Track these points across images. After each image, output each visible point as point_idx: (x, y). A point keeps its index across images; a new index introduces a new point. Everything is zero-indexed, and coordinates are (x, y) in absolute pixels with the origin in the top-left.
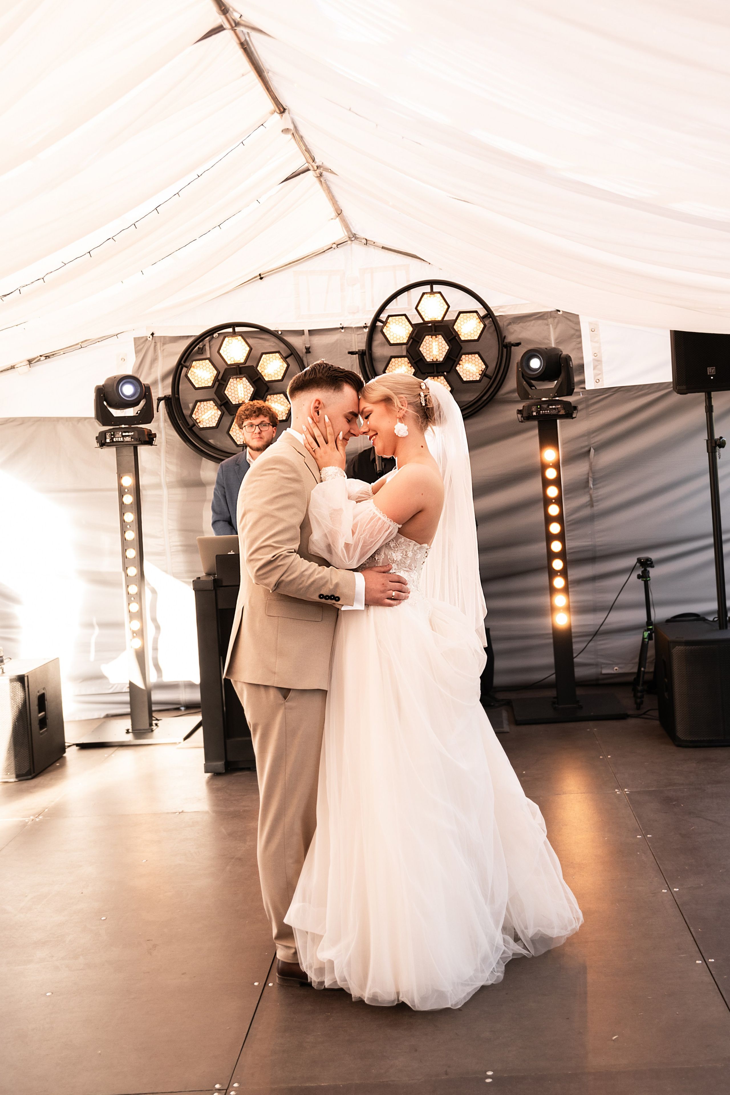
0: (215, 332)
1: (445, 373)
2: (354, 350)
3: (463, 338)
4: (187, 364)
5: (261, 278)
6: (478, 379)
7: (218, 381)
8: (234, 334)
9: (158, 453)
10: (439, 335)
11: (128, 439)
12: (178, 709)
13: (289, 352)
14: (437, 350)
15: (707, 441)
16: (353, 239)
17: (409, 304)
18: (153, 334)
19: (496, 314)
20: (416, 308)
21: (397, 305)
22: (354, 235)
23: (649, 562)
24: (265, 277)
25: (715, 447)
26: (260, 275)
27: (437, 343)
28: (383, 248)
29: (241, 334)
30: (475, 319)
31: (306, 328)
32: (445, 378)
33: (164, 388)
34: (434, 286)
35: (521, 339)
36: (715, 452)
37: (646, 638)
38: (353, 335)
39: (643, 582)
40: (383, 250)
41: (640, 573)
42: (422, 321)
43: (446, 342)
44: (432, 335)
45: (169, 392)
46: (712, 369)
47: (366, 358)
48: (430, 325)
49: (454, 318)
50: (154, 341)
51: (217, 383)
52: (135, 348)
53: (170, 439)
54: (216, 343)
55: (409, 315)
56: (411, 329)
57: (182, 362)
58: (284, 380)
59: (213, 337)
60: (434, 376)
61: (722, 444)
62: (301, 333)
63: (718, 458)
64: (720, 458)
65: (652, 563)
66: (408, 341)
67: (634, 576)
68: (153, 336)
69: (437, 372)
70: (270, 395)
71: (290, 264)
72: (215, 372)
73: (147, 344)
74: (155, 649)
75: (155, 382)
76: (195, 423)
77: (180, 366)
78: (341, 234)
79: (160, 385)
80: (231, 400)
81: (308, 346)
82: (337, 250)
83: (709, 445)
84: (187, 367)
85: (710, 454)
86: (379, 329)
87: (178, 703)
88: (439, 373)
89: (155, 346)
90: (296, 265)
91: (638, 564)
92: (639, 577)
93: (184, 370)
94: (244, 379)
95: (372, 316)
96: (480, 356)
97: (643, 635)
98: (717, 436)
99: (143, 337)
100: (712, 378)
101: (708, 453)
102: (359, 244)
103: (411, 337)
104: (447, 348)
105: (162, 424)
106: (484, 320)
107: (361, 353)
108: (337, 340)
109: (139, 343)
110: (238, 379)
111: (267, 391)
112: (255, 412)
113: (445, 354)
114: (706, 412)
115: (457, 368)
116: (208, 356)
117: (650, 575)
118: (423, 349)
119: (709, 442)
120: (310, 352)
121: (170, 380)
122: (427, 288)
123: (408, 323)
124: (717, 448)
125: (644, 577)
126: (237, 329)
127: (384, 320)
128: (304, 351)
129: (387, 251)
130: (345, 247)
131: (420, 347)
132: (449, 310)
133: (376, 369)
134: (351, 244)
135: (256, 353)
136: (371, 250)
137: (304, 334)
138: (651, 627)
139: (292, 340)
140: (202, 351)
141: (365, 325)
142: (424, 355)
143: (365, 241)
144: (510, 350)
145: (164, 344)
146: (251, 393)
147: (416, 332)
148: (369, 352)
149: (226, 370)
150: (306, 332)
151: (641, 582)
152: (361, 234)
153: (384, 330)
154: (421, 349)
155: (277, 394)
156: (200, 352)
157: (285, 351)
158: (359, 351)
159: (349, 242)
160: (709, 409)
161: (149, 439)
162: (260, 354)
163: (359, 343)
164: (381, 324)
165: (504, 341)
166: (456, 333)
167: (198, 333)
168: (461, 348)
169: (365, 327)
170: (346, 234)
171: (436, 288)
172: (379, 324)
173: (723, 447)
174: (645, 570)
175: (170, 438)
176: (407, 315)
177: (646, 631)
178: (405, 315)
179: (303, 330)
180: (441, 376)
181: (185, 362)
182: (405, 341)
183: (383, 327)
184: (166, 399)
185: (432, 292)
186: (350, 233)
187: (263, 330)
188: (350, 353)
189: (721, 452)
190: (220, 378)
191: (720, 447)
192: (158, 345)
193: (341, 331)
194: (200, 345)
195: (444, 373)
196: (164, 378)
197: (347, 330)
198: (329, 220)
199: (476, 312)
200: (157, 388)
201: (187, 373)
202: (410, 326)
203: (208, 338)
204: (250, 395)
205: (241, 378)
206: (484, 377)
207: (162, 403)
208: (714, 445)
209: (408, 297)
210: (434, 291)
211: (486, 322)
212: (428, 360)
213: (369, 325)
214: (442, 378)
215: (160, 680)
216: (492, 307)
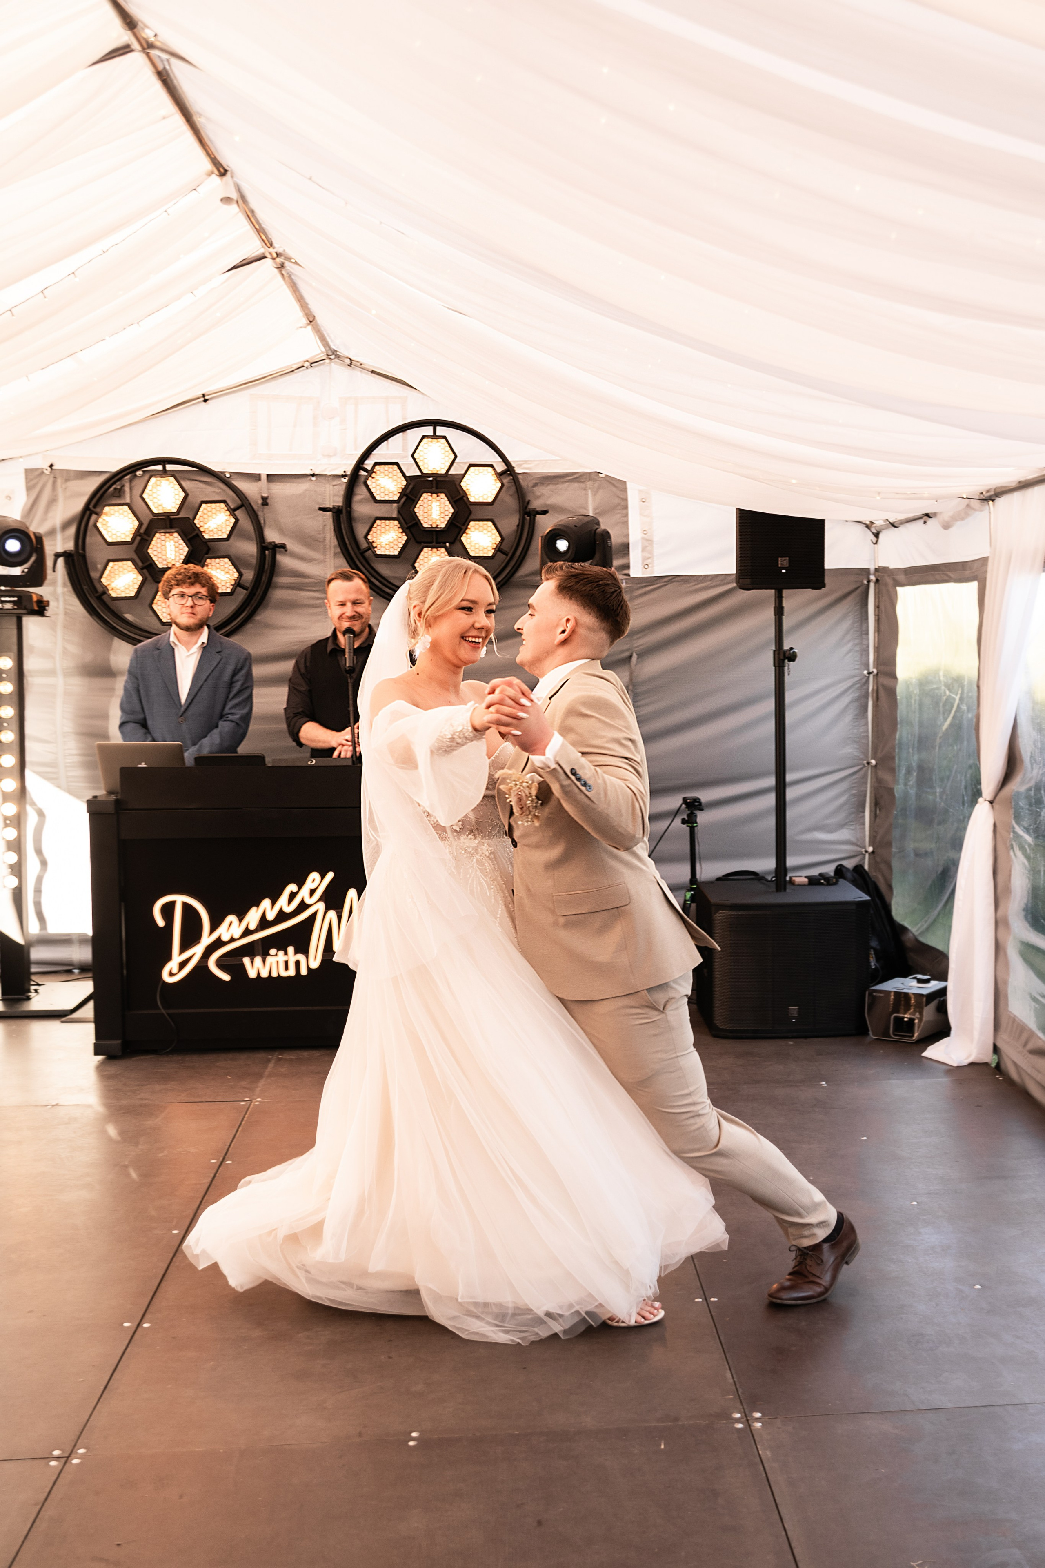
0: (138, 469)
1: (448, 544)
2: (328, 506)
3: (472, 500)
4: (98, 510)
5: (205, 401)
6: (490, 554)
7: (140, 535)
8: (164, 473)
9: (53, 628)
10: (441, 493)
11: (8, 606)
12: (69, 972)
13: (239, 502)
14: (438, 513)
15: (774, 651)
16: (332, 357)
17: (404, 449)
18: (51, 466)
19: (518, 470)
20: (413, 456)
21: (388, 449)
22: (334, 352)
23: (696, 804)
24: (211, 399)
25: (783, 660)
26: (204, 396)
27: (438, 503)
28: (373, 372)
29: (173, 474)
30: (490, 475)
31: (264, 472)
32: (447, 550)
33: (65, 540)
34: (438, 428)
35: (549, 505)
36: (784, 666)
37: (688, 900)
38: (327, 486)
39: (688, 828)
40: (373, 375)
41: (685, 817)
42: (419, 473)
43: (450, 503)
44: (432, 493)
45: (70, 546)
46: (785, 560)
47: (343, 517)
48: (431, 479)
49: (463, 472)
50: (52, 476)
51: (138, 538)
52: (27, 483)
53: (69, 610)
54: (138, 484)
55: (403, 464)
56: (405, 483)
57: (91, 506)
58: (231, 540)
59: (136, 476)
60: (432, 547)
61: (792, 657)
62: (257, 477)
63: (786, 674)
64: (789, 674)
65: (700, 804)
66: (400, 498)
67: (678, 822)
68: (52, 469)
69: (437, 543)
70: (211, 558)
71: (245, 384)
72: (137, 523)
73: (43, 479)
74: (38, 891)
75: (52, 532)
76: (105, 591)
77: (88, 512)
78: (316, 350)
79: (59, 536)
80: (157, 562)
81: (265, 495)
82: (310, 370)
83: (776, 656)
84: (96, 514)
85: (777, 668)
86: (362, 479)
87: (70, 964)
88: (440, 543)
89: (54, 483)
90: (253, 386)
91: (684, 806)
92: (684, 822)
93: (94, 517)
94: (176, 535)
95: (353, 462)
96: (494, 524)
97: (685, 896)
98: (786, 647)
99: (37, 469)
100: (784, 571)
101: (774, 668)
102: (341, 364)
103: (404, 493)
104: (452, 511)
105: (60, 589)
106: (502, 477)
107: (335, 510)
108: (306, 490)
109: (33, 476)
110: (167, 535)
111: (207, 553)
112: (190, 578)
113: (448, 518)
114: (775, 615)
115: (463, 539)
116: (128, 500)
117: (698, 820)
118: (419, 510)
119: (776, 653)
120: (267, 504)
121: (72, 530)
122: (429, 430)
123: (400, 475)
124: (786, 661)
125: (690, 821)
126: (169, 467)
127: (369, 468)
128: (260, 501)
129: (377, 376)
130: (321, 367)
131: (415, 507)
132: (457, 461)
133: (355, 532)
134: (330, 363)
135: (194, 500)
136: (357, 373)
137: (260, 480)
138: (695, 886)
139: (243, 485)
140: (119, 493)
141: (344, 474)
142: (420, 518)
143: (348, 361)
144: (534, 519)
145: (67, 480)
146: (185, 554)
147: (411, 486)
148: (346, 509)
149: (151, 521)
150: (264, 478)
151: (686, 828)
152: (343, 351)
153: (369, 482)
154: (416, 510)
155: (219, 557)
156: (117, 495)
157: (234, 501)
158: (334, 507)
159: (327, 361)
160: (779, 612)
161: (40, 609)
162: (199, 502)
163: (334, 496)
164: (366, 474)
165: (526, 507)
166: (464, 492)
167: (115, 468)
168: (471, 512)
169: (344, 476)
170: (323, 349)
171: (441, 431)
172: (363, 473)
173: (793, 660)
174: (692, 813)
175: (71, 608)
176: (400, 463)
177: (689, 891)
178: (397, 464)
179: (260, 474)
180: (441, 547)
181: (95, 507)
182: (396, 498)
183: (367, 479)
184: (66, 555)
185: (435, 436)
186: (328, 348)
187: (204, 470)
188: (321, 509)
189: (790, 667)
190: (142, 531)
191: (789, 661)
192: (59, 481)
193: (311, 480)
194: (117, 486)
195: (445, 543)
196: (65, 526)
197: (319, 479)
198: (297, 329)
199: (491, 466)
200: (55, 540)
201: (97, 521)
202: (403, 478)
203: (128, 477)
204: (183, 557)
205: (171, 533)
206: (499, 553)
207: (61, 561)
208: (782, 657)
209: (403, 440)
210: (438, 434)
211: (505, 481)
212: (425, 525)
213: (348, 473)
214: (443, 550)
215: (43, 932)
216: (513, 461)
